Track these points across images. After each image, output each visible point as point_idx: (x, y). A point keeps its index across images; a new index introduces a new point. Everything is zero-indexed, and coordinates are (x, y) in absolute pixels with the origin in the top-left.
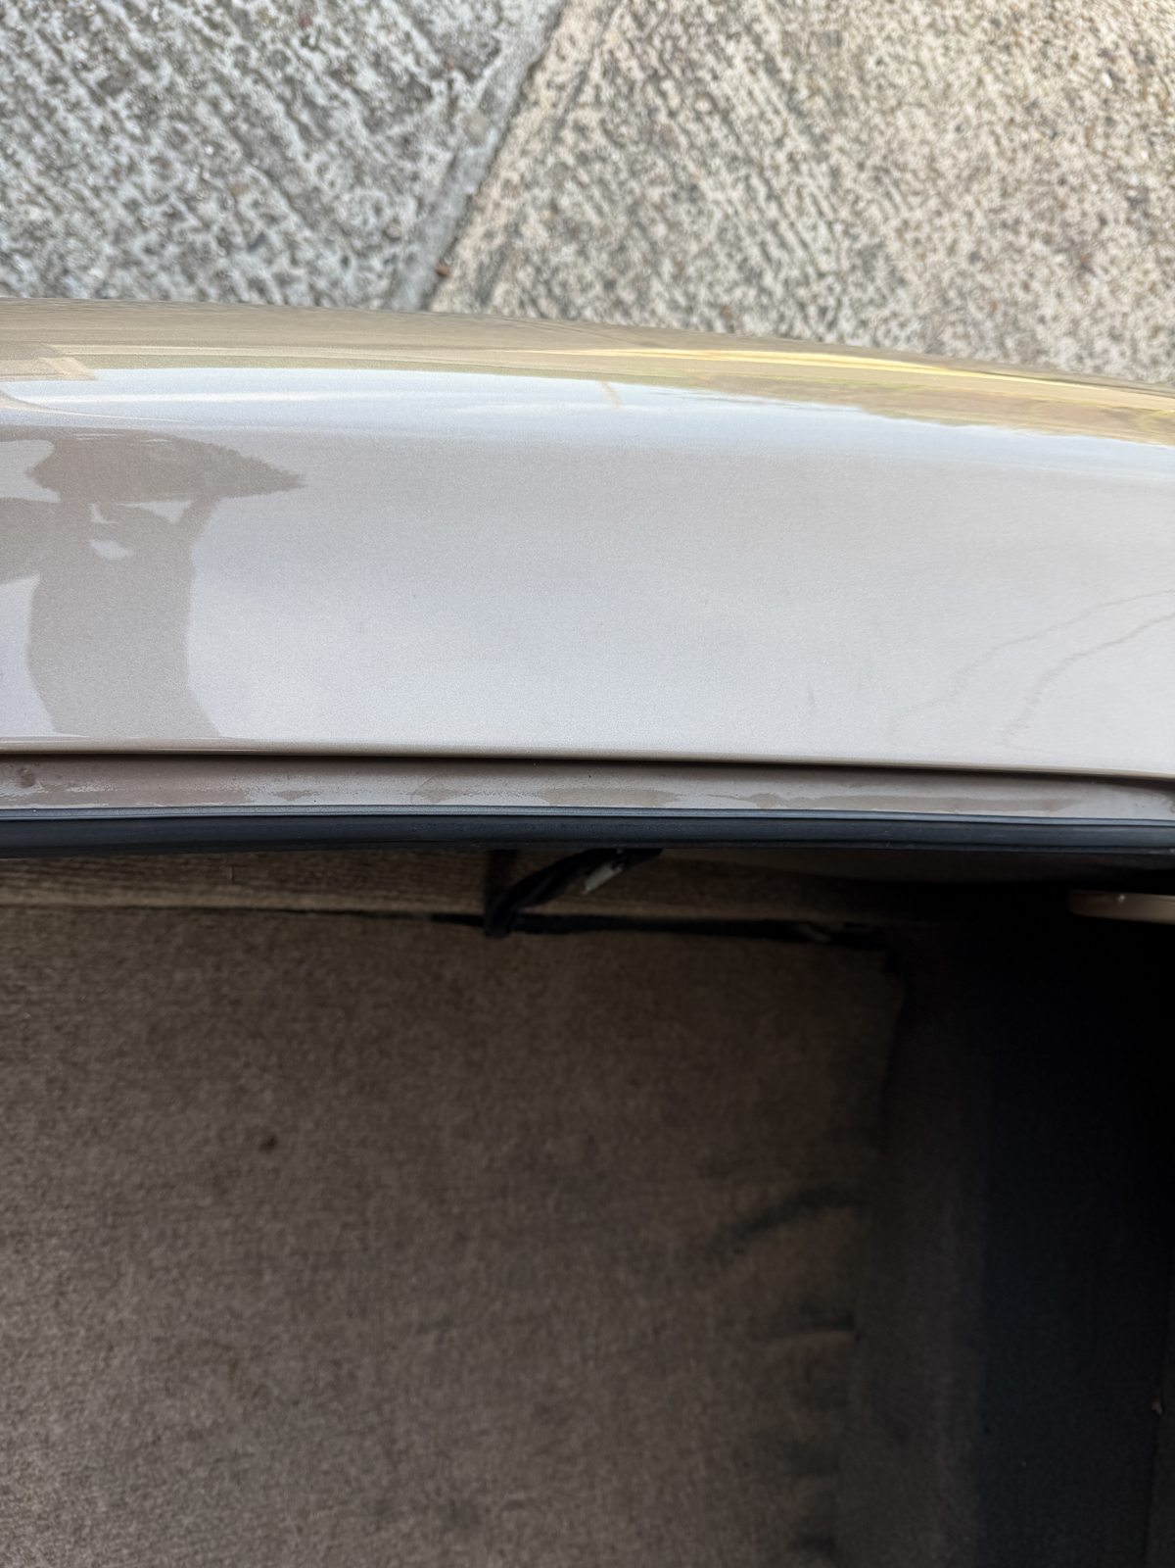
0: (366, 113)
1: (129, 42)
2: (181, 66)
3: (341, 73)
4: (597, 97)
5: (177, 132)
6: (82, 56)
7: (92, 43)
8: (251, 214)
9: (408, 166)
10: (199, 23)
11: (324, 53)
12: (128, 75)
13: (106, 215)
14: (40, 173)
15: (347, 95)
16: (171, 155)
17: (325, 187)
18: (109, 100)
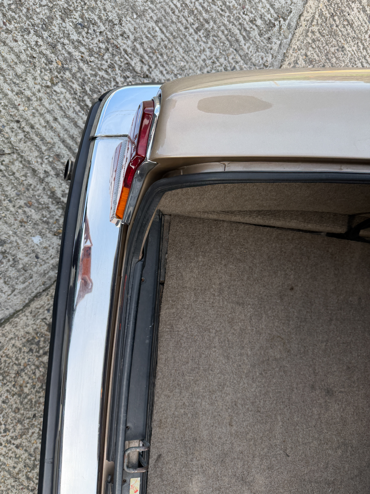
0: (259, 32)
1: (203, 17)
2: (215, 22)
3: (252, 21)
4: (317, 22)
5: (214, 40)
6: (192, 21)
7: (194, 18)
8: (232, 61)
9: (269, 45)
10: (219, 10)
11: (248, 16)
12: (203, 25)
13: (198, 63)
14: (183, 53)
15: (254, 27)
16: (213, 46)
17: (249, 52)
18: (198, 32)
